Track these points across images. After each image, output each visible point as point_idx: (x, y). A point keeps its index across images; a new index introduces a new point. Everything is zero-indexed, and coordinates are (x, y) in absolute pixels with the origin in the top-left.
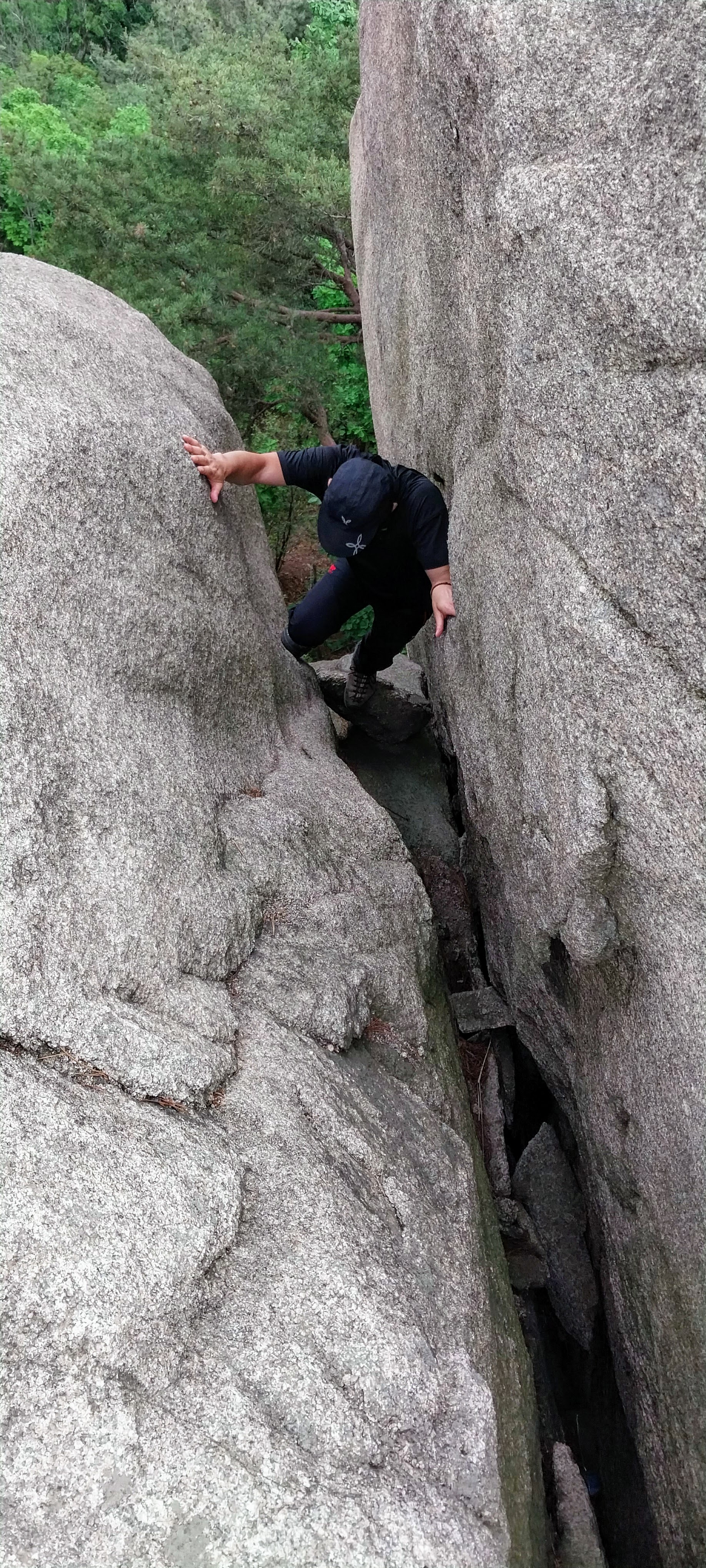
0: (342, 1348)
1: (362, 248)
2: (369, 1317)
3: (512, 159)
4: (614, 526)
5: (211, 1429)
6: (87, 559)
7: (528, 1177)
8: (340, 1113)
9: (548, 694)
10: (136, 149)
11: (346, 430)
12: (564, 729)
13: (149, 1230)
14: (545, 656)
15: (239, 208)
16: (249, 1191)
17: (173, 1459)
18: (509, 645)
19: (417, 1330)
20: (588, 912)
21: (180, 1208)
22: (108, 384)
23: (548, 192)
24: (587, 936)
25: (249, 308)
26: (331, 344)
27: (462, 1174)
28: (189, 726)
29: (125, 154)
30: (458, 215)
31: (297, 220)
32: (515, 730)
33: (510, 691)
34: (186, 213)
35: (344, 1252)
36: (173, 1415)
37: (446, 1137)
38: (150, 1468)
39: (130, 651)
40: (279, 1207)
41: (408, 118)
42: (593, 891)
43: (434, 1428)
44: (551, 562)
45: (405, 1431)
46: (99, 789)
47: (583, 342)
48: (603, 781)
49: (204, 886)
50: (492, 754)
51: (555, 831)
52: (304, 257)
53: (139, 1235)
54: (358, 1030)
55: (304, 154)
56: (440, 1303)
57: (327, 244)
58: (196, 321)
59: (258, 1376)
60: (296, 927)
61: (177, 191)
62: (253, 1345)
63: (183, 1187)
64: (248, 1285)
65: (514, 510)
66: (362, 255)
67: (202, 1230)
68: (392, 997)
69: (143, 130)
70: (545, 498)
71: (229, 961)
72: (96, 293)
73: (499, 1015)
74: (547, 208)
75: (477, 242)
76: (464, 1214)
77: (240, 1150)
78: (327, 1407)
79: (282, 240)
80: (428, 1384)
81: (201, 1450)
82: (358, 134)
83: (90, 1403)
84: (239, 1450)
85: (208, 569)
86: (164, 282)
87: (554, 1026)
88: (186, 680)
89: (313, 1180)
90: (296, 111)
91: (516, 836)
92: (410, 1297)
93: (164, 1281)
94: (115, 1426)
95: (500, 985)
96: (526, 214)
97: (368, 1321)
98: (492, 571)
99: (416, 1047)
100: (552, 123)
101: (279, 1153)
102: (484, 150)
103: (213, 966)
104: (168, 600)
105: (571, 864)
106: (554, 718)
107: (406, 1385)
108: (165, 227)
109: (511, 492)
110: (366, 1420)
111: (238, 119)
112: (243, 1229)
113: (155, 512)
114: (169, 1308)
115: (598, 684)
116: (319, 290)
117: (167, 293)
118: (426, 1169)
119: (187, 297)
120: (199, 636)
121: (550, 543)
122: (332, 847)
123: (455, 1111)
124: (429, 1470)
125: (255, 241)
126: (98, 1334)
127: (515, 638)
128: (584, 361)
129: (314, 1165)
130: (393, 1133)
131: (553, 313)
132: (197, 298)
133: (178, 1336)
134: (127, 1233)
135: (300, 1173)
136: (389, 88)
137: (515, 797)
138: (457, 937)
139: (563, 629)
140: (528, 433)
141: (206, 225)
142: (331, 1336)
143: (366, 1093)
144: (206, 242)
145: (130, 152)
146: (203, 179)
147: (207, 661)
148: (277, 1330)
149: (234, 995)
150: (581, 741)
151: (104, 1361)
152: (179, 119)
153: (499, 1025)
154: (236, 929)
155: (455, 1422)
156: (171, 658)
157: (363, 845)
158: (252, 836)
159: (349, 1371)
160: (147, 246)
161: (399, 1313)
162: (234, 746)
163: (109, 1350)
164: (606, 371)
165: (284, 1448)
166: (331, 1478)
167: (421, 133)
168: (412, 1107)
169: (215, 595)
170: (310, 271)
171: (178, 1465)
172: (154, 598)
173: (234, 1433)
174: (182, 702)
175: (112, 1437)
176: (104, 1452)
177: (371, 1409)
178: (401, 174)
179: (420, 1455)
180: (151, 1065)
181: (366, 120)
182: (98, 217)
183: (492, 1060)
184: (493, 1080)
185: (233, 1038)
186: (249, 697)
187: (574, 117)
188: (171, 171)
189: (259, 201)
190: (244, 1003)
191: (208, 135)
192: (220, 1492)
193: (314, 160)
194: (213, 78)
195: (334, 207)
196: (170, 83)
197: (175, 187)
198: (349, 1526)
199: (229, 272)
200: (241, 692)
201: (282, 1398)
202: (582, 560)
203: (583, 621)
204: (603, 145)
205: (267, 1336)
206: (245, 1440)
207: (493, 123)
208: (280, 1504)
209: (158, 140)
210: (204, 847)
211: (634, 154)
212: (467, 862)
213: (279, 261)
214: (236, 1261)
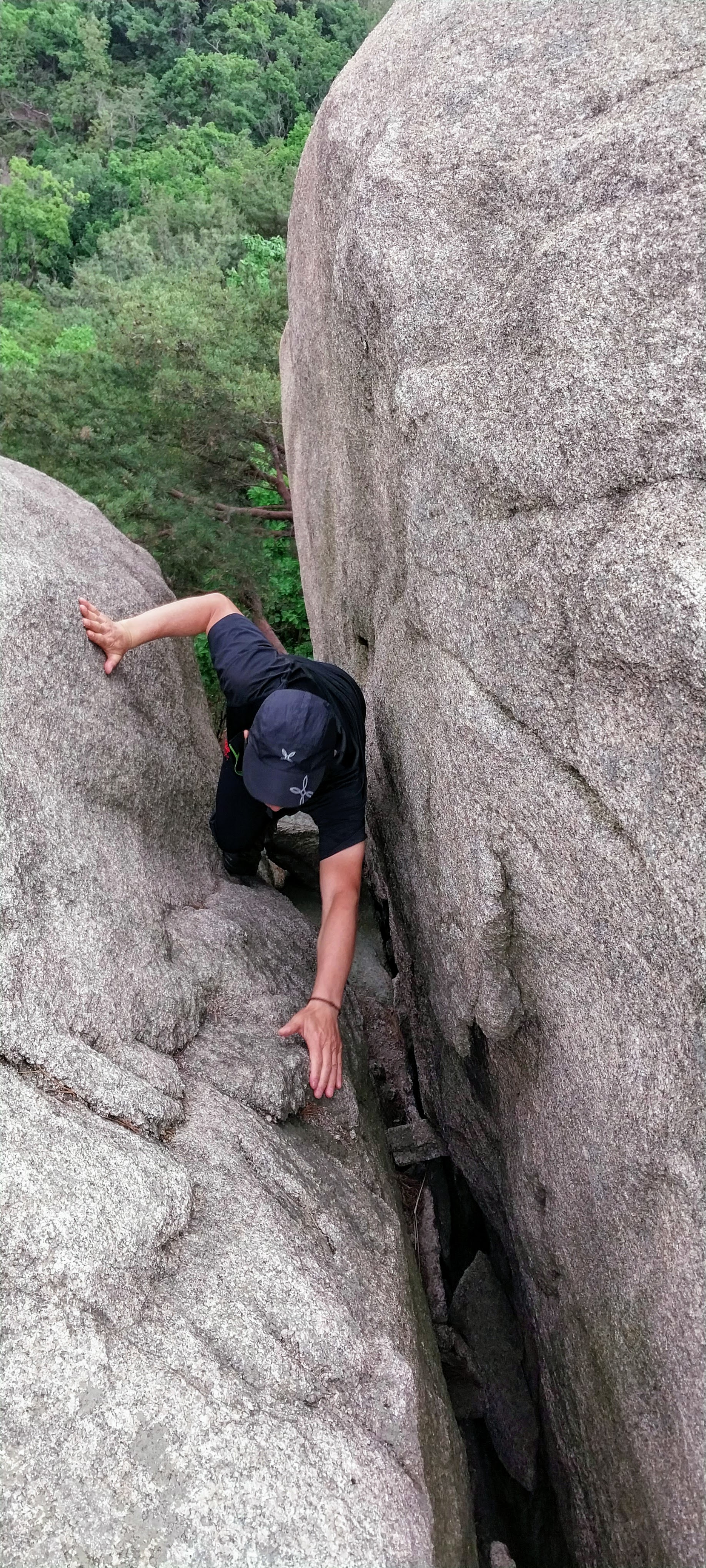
0: (280, 1309)
1: (292, 449)
2: (303, 1289)
3: (408, 363)
4: (491, 637)
5: (169, 1359)
6: (53, 687)
7: (464, 1306)
8: (277, 1161)
9: (453, 790)
10: (82, 363)
11: (281, 618)
12: (466, 818)
13: (116, 1199)
15: (179, 414)
16: (198, 1198)
17: (137, 1379)
18: (422, 764)
19: (346, 1310)
20: (495, 983)
21: (141, 1188)
22: (68, 552)
23: (434, 386)
24: (495, 1006)
25: (188, 504)
26: (266, 537)
27: (390, 1231)
28: (139, 840)
29: (72, 366)
30: (370, 410)
31: (232, 425)
32: (431, 840)
33: (426, 805)
34: (129, 418)
35: (281, 1243)
36: (137, 1347)
38: (118, 1384)
39: (89, 768)
40: (225, 1209)
41: (329, 335)
42: (499, 962)
43: (361, 1383)
44: (448, 677)
45: (335, 1381)
46: (66, 869)
47: (462, 499)
48: (498, 856)
49: (154, 969)
50: (414, 868)
51: (464, 915)
52: (239, 459)
53: (108, 1200)
54: (294, 1106)
55: (238, 368)
57: (260, 448)
58: (138, 516)
59: (208, 1325)
60: (236, 1019)
61: (120, 399)
62: (203, 1302)
63: (143, 1175)
64: (199, 1260)
65: (421, 648)
66: (292, 456)
67: (160, 1208)
69: (90, 345)
70: (441, 626)
71: (176, 1038)
73: (433, 1146)
74: (433, 399)
75: (385, 431)
76: (392, 1261)
78: (267, 1351)
79: (219, 444)
80: (354, 1346)
81: (161, 1374)
82: (288, 350)
83: (68, 1328)
84: (193, 1377)
85: (156, 713)
86: (108, 479)
87: (481, 1135)
88: (137, 801)
89: (253, 1195)
90: (231, 332)
91: (436, 937)
92: (339, 1288)
93: (129, 1239)
94: (89, 1348)
95: (433, 1115)
96: (418, 404)
97: (303, 1291)
98: (407, 703)
99: (349, 1131)
100: (438, 336)
101: (224, 1177)
102: (387, 358)
103: (162, 1039)
104: (121, 730)
105: (478, 936)
106: (458, 809)
107: (336, 1343)
108: (108, 430)
109: (418, 633)
110: (301, 1366)
111: (177, 338)
112: (193, 1223)
114: (133, 1264)
115: (488, 770)
116: (254, 490)
117: (111, 490)
118: (356, 1220)
119: (129, 494)
120: (148, 765)
121: (446, 662)
122: (269, 956)
124: (357, 1416)
125: (194, 444)
126: (75, 1271)
127: (427, 757)
128: (464, 513)
129: (254, 1188)
130: (326, 1187)
131: (440, 478)
132: (139, 495)
133: (140, 1288)
134: (98, 1197)
135: (243, 1190)
136: (313, 312)
137: (433, 901)
138: (393, 1076)
139: (460, 729)
140: (426, 575)
141: (148, 429)
142: (270, 1300)
143: (301, 1153)
144: (147, 445)
145: (77, 365)
146: (145, 388)
147: (155, 789)
148: (224, 1292)
149: (181, 1068)
150: (478, 823)
151: (80, 1295)
152: (123, 337)
153: (434, 1156)
154: (183, 1011)
155: (379, 1383)
156: (124, 779)
158: (196, 939)
159: (287, 1327)
160: (92, 447)
161: (330, 1293)
162: (178, 868)
163: (84, 1286)
164: (480, 519)
165: (231, 1379)
166: (271, 1405)
167: (339, 346)
168: (344, 1175)
169: (162, 735)
170: (245, 473)
171: (142, 1383)
172: (110, 727)
173: (189, 1363)
174: (133, 820)
175: (86, 1356)
176: (80, 1368)
177: (306, 1359)
178: (325, 383)
179: (348, 1402)
180: (113, 1089)
181: (294, 338)
182: (46, 421)
183: (427, 1192)
184: (429, 1211)
185: (181, 1096)
186: (192, 828)
187: (454, 333)
188: (115, 381)
189: (197, 409)
190: (190, 1075)
191: (150, 350)
192: (177, 1407)
193: (248, 373)
194: (154, 302)
195: (266, 414)
196: (116, 307)
197: (118, 396)
198: (287, 1441)
199: (169, 472)
200: (185, 822)
201: (229, 1342)
202: (470, 670)
203: (474, 719)
204: (474, 352)
205: (215, 1296)
206: (198, 1369)
207: (393, 337)
208: (228, 1419)
209: (103, 354)
210: (154, 939)
211: (497, 359)
212: (401, 1002)
213: (216, 463)
214: (189, 1243)
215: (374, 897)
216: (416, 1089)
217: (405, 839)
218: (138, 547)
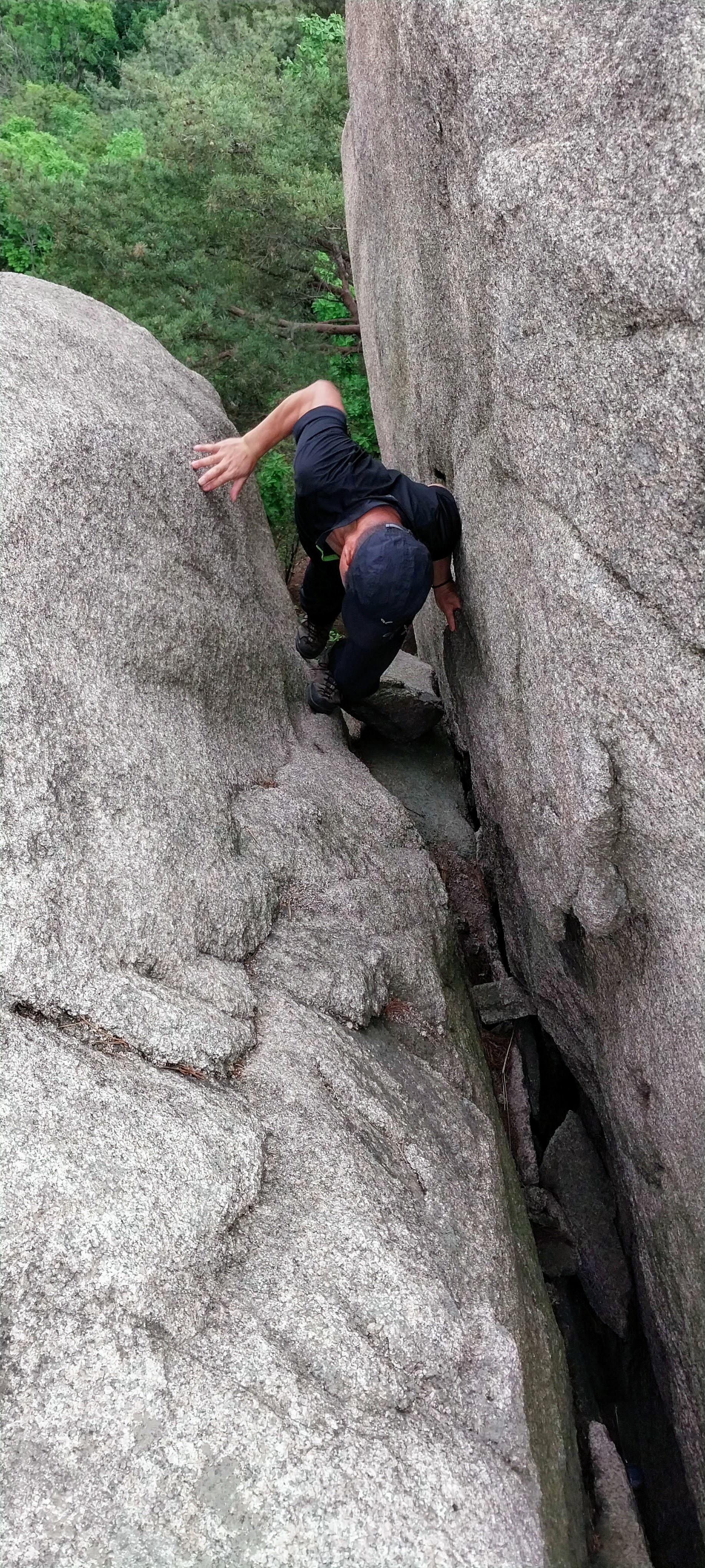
0: (366, 1298)
1: (358, 257)
2: (391, 1269)
3: (493, 144)
4: (604, 489)
5: (238, 1375)
6: (93, 553)
7: (555, 1165)
8: (359, 1084)
9: (550, 666)
10: (133, 171)
12: (566, 699)
13: (171, 1185)
14: (545, 629)
15: (237, 225)
16: (271, 1155)
17: (202, 1403)
18: (511, 627)
19: (440, 1283)
20: (598, 880)
21: (202, 1165)
22: (110, 389)
23: (527, 171)
24: (598, 905)
25: (250, 323)
26: (332, 355)
27: (484, 1145)
28: (200, 718)
29: (122, 176)
30: (445, 207)
31: (293, 233)
32: (521, 711)
33: (515, 671)
34: (183, 231)
35: (366, 1209)
36: (201, 1362)
37: (467, 1110)
38: (180, 1412)
39: (138, 643)
40: (301, 1168)
41: (395, 121)
42: (602, 858)
43: (460, 1375)
44: (546, 534)
45: (431, 1378)
46: (111, 772)
47: (565, 314)
48: (606, 746)
49: (219, 869)
50: (501, 737)
51: (562, 803)
52: (302, 270)
53: (162, 1190)
54: (376, 1008)
55: (298, 169)
56: (463, 1263)
57: (324, 256)
58: (197, 337)
59: (283, 1325)
60: (313, 911)
61: (174, 210)
62: (278, 1296)
63: (205, 1147)
64: (271, 1241)
65: (511, 492)
66: (358, 264)
67: (224, 1186)
68: (410, 977)
69: (139, 153)
70: (537, 471)
71: (247, 942)
72: (96, 308)
73: (521, 1005)
74: (525, 186)
75: (464, 232)
76: (487, 1182)
77: (261, 1118)
78: (352, 1354)
79: (280, 254)
80: (452, 1333)
81: (230, 1395)
82: (349, 145)
83: (118, 1350)
84: (266, 1395)
85: (214, 568)
86: (164, 299)
87: (574, 1009)
88: (196, 674)
89: (334, 1144)
90: (288, 128)
91: (526, 816)
92: (432, 1253)
93: (188, 1233)
94: (144, 1372)
95: (521, 975)
96: (507, 194)
97: (391, 1272)
99: (435, 1026)
100: (529, 106)
101: (300, 1120)
102: (466, 140)
103: (231, 946)
104: (174, 595)
105: (579, 832)
106: (556, 689)
107: (430, 1333)
108: (163, 245)
109: (507, 474)
110: (391, 1366)
111: (231, 138)
112: (266, 1189)
113: (160, 511)
114: (194, 1260)
115: (596, 649)
116: (319, 303)
117: (167, 310)
118: (448, 1140)
119: (187, 313)
120: (208, 631)
121: (543, 515)
122: (346, 835)
123: (477, 1090)
124: (456, 1415)
125: (253, 257)
126: (124, 1283)
127: (517, 618)
128: (568, 332)
129: (334, 1130)
130: (414, 1105)
131: (537, 288)
132: (197, 314)
133: (204, 1288)
134: (150, 1187)
135: (321, 1136)
136: (377, 96)
137: (523, 777)
138: (477, 930)
139: (561, 598)
140: (518, 408)
141: (204, 242)
142: (354, 1287)
143: (385, 1067)
144: (205, 259)
145: (127, 174)
146: (199, 196)
147: (216, 656)
148: (301, 1282)
149: (252, 976)
150: (582, 708)
151: (131, 1310)
152: (174, 140)
153: (521, 1015)
154: (253, 911)
155: (480, 1371)
156: (180, 651)
157: (377, 833)
158: (266, 824)
159: (374, 1320)
160: (146, 265)
161: (422, 1266)
162: (246, 740)
163: (135, 1299)
164: (589, 339)
165: (311, 1393)
166: (358, 1420)
167: (407, 132)
168: (432, 1081)
169: (223, 593)
170: (309, 284)
171: (207, 1409)
172: (161, 593)
173: (261, 1378)
174: (193, 695)
175: (141, 1382)
176: (134, 1397)
177: (396, 1356)
178: (392, 179)
179: (446, 1400)
180: (170, 1033)
181: (356, 129)
182: (98, 238)
183: (515, 1051)
184: (518, 1070)
185: (252, 1014)
186: (260, 693)
187: (550, 100)
188: (167, 191)
189: (256, 217)
190: (262, 983)
191: (202, 154)
192: (249, 1434)
193: (308, 174)
194: (205, 98)
195: (329, 220)
196: (164, 105)
197: (171, 206)
198: (378, 1466)
199: (228, 288)
200: (251, 688)
201: (308, 1345)
202: (575, 527)
203: (579, 588)
204: (578, 123)
205: (291, 1287)
206: (273, 1385)
207: (473, 111)
208: (309, 1445)
209: (154, 161)
210: (218, 832)
211: (608, 130)
212: (484, 856)
213: (278, 276)
214: (259, 1219)
215: (454, 746)
216: (501, 944)
217: (490, 703)
218: (195, 374)
